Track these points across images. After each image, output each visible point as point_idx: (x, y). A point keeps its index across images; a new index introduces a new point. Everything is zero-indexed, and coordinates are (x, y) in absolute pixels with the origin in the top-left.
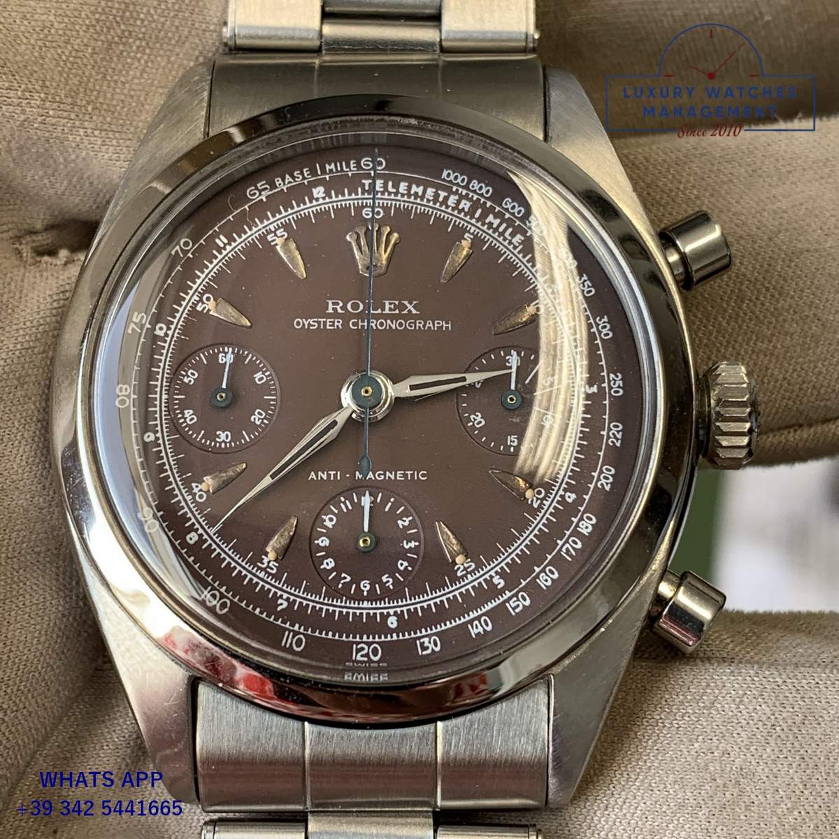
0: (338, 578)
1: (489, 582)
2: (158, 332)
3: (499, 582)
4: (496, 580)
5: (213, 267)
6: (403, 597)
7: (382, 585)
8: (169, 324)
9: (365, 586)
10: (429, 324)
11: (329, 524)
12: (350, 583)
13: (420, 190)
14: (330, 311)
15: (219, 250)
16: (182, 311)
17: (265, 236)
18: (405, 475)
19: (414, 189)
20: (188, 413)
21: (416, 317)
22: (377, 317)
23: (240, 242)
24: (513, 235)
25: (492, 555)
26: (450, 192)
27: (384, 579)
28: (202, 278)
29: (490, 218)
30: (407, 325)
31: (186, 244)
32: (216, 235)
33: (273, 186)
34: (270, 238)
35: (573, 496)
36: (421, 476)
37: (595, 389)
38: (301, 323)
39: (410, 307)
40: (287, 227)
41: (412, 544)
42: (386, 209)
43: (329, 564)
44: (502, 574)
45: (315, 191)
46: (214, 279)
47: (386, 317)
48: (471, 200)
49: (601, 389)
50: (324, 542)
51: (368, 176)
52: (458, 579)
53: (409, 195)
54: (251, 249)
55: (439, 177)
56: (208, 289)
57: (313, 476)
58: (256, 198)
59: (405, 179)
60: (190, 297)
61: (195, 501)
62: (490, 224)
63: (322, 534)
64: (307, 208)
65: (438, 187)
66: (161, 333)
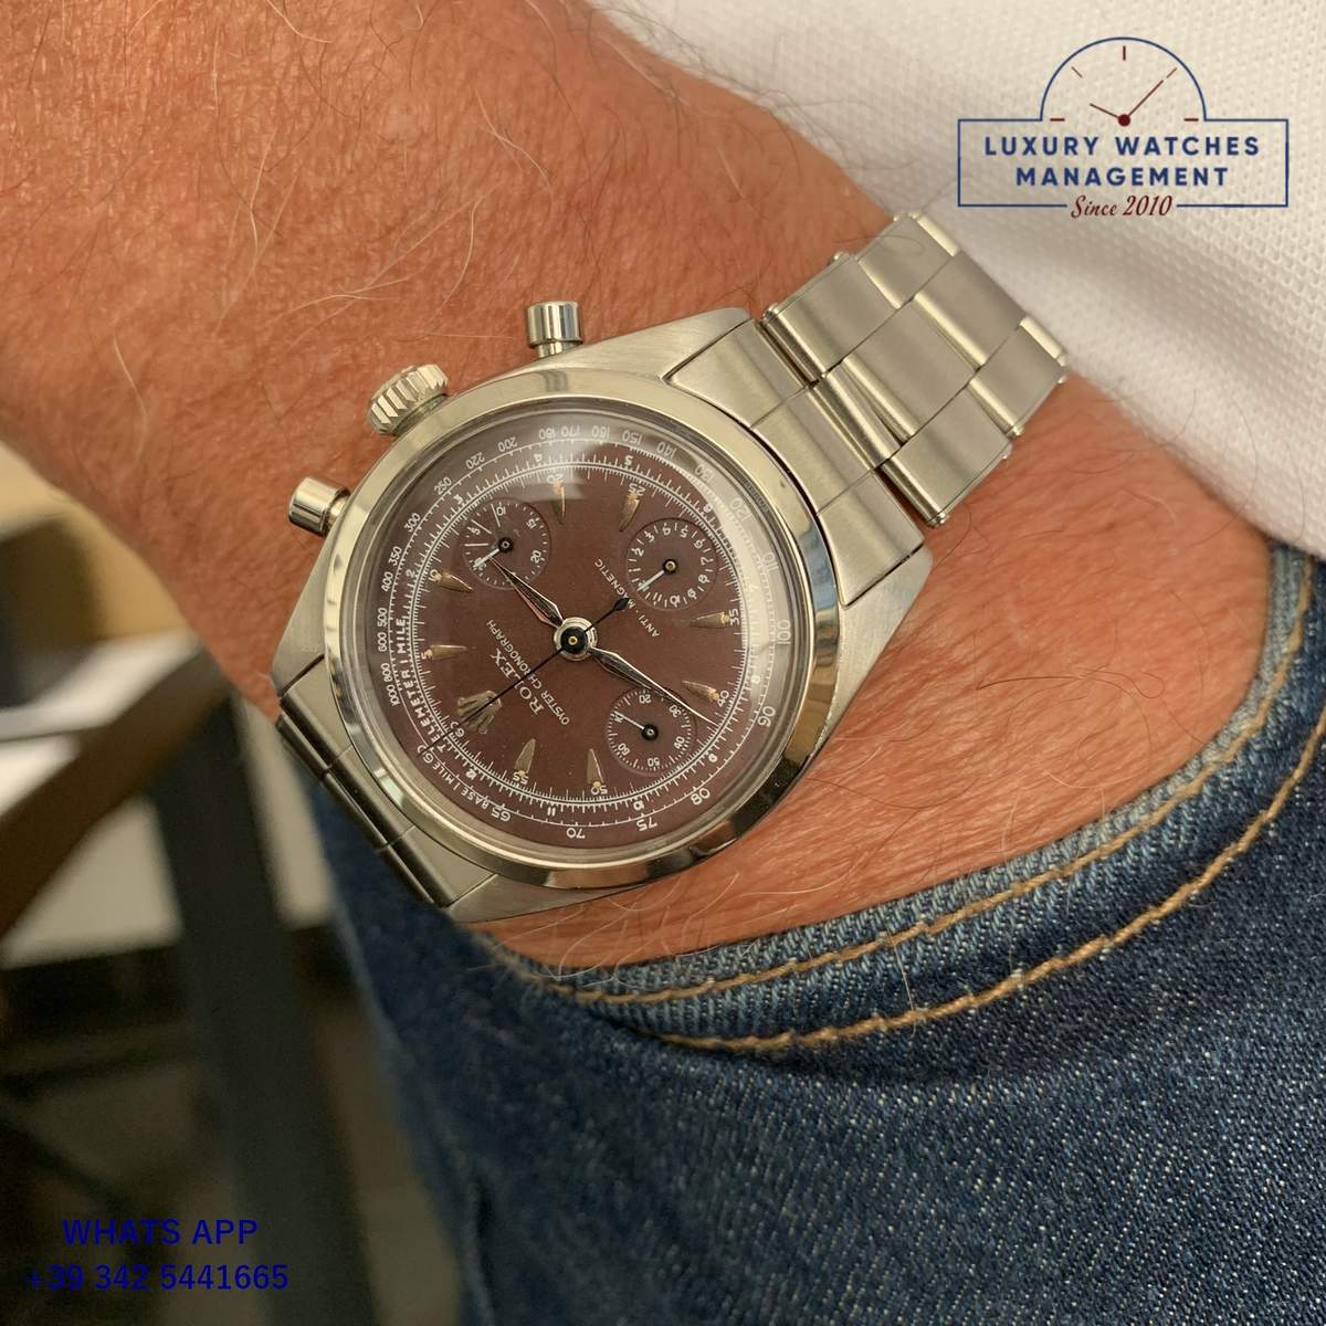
0: (708, 565)
1: (633, 466)
2: (642, 806)
3: (628, 460)
4: (629, 463)
5: (573, 804)
6: (686, 514)
7: (689, 534)
8: (631, 804)
9: (699, 544)
10: (499, 636)
11: (678, 599)
12: (704, 555)
13: (419, 710)
14: (541, 707)
15: (558, 808)
16: (617, 801)
17: (527, 786)
18: (608, 575)
19: (421, 715)
20: (678, 745)
21: (502, 649)
22: (520, 673)
23: (543, 799)
24: (400, 628)
25: (615, 478)
26: (405, 690)
27: (685, 536)
28: (584, 805)
29: (401, 651)
30: (510, 649)
31: (571, 833)
32: (550, 818)
33: (491, 806)
34: (525, 783)
35: (536, 456)
36: (600, 564)
37: (457, 497)
38: (564, 719)
39: (498, 658)
40: (509, 777)
41: (648, 535)
42: (447, 722)
43: (703, 579)
44: (622, 462)
45: (472, 777)
46: (579, 796)
47: (517, 668)
48: (399, 673)
49: (454, 493)
50: (692, 593)
51: (436, 751)
52: (647, 488)
53: (427, 715)
54: (543, 789)
55: (401, 705)
56: (589, 796)
57: (655, 634)
58: (507, 811)
59: (420, 727)
60: (603, 803)
61: (731, 696)
62: (405, 648)
63: (688, 598)
64: (487, 773)
65: (408, 702)
66: (641, 803)
